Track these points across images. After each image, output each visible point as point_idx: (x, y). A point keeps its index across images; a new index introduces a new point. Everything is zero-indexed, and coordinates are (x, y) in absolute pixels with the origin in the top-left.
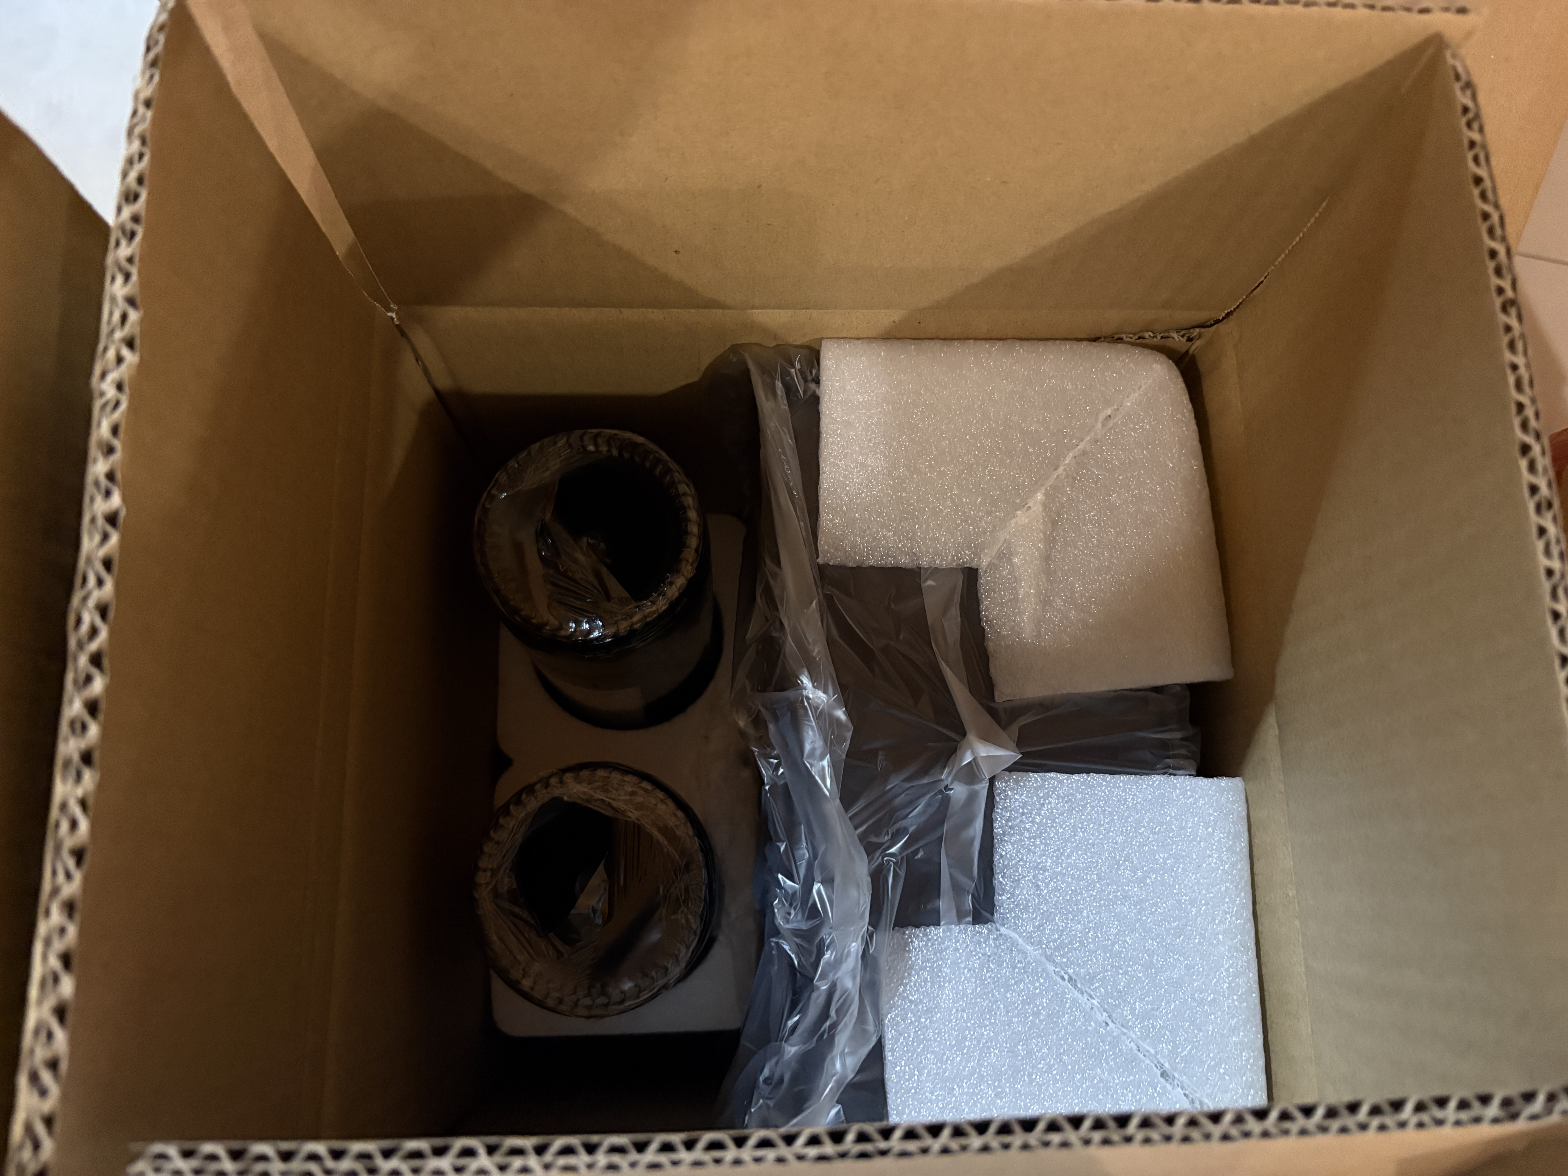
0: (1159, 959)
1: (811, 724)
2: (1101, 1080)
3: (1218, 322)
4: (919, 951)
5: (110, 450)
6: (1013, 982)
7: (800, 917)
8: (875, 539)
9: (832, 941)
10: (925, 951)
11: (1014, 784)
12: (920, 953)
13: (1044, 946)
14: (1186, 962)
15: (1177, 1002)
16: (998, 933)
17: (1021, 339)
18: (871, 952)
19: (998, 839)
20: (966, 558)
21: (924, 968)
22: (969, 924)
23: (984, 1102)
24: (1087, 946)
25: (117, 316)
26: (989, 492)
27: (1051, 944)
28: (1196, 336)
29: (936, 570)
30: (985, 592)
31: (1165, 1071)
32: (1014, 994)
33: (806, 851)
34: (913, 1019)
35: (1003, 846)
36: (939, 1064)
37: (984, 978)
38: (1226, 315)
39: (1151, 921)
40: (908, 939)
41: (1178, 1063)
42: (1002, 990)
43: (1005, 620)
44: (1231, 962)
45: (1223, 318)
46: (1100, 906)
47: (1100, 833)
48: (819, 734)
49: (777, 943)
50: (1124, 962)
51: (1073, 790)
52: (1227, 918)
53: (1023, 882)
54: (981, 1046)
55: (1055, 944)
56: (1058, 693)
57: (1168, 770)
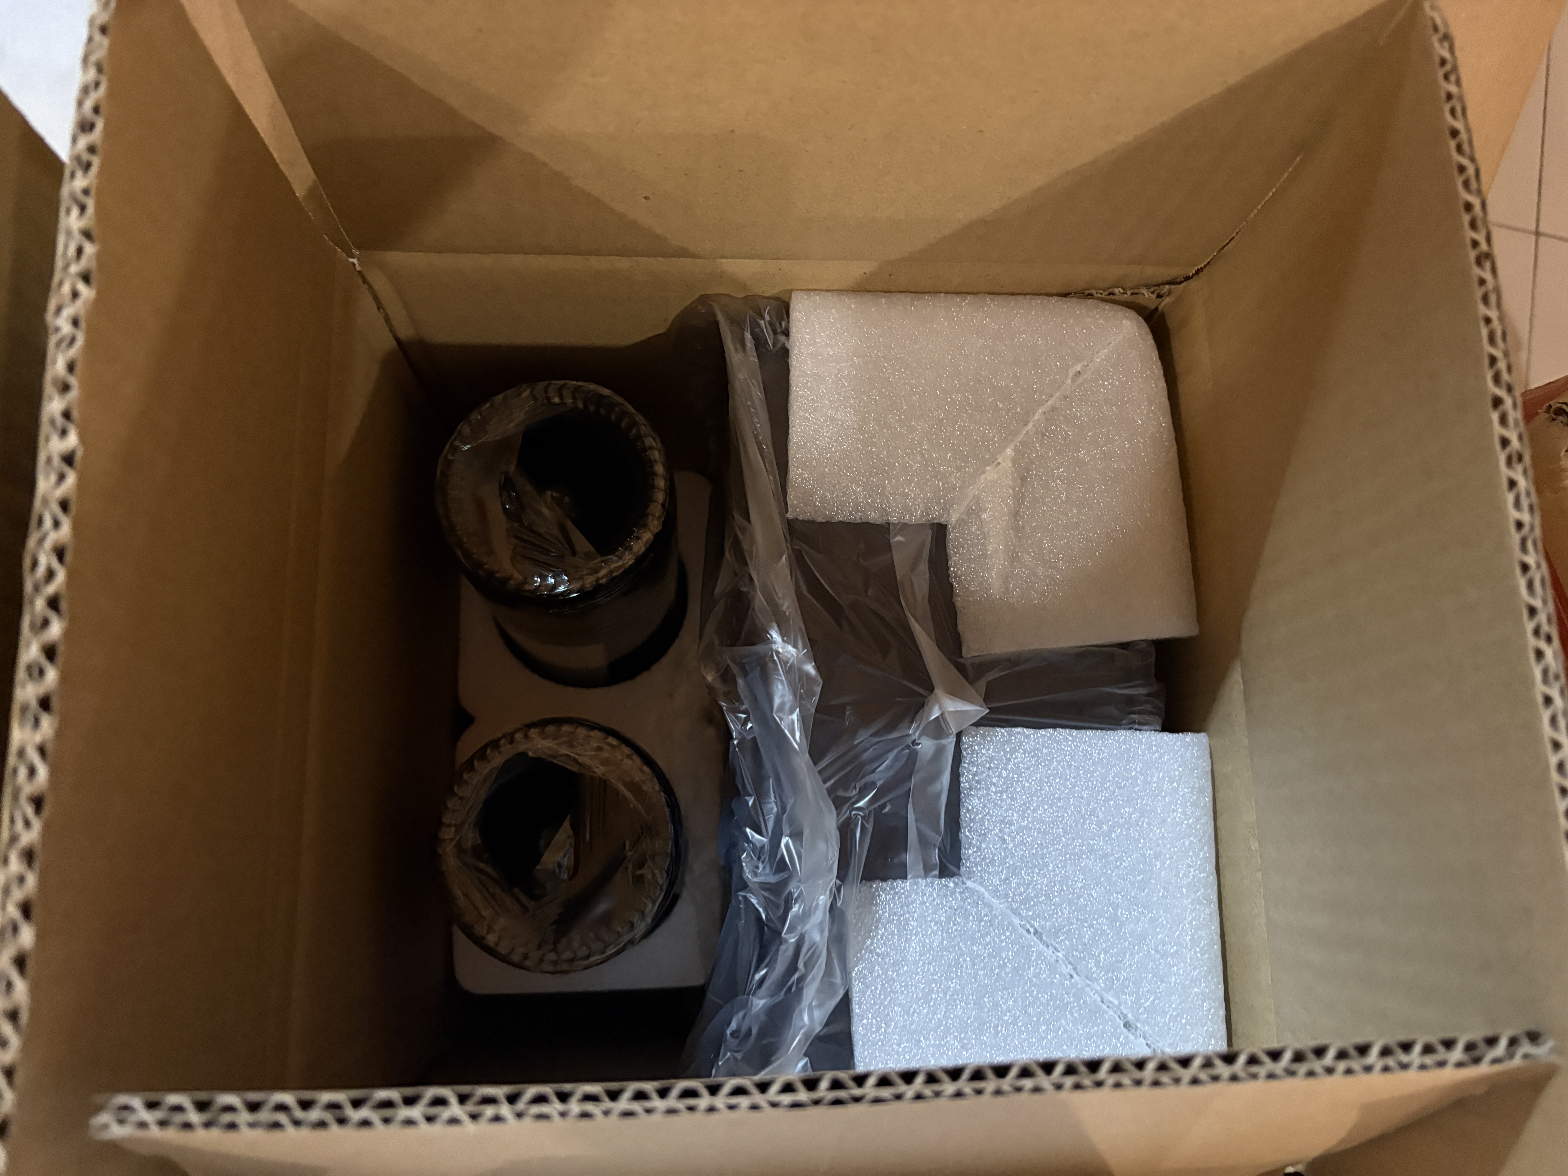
0: (1124, 912)
1: (780, 678)
2: (1066, 1031)
3: (1188, 278)
4: (886, 904)
5: (65, 388)
6: (979, 935)
7: (767, 871)
8: (844, 494)
9: (801, 893)
10: (892, 905)
11: (981, 739)
12: (887, 906)
13: (1010, 900)
14: (1150, 915)
15: (1141, 954)
16: (964, 886)
17: (990, 293)
18: (839, 905)
19: (965, 794)
20: (936, 514)
21: (891, 922)
22: (936, 878)
23: (950, 1053)
24: (1053, 900)
25: (72, 251)
26: (959, 447)
27: (1017, 897)
28: (1166, 293)
29: (906, 526)
30: (954, 548)
31: (1128, 1022)
32: (980, 947)
33: (774, 805)
34: (880, 972)
35: (970, 800)
36: (905, 1016)
37: (950, 931)
38: (1196, 271)
39: (1116, 875)
40: (875, 892)
41: (1141, 1014)
42: (969, 943)
43: (973, 575)
44: (1194, 914)
45: (1193, 275)
46: (1066, 859)
47: (1066, 787)
48: (789, 689)
49: (745, 897)
50: (1089, 916)
51: (1039, 744)
52: (1191, 872)
53: (989, 836)
54: (948, 998)
55: (1021, 898)
56: (1026, 649)
57: (1134, 725)
